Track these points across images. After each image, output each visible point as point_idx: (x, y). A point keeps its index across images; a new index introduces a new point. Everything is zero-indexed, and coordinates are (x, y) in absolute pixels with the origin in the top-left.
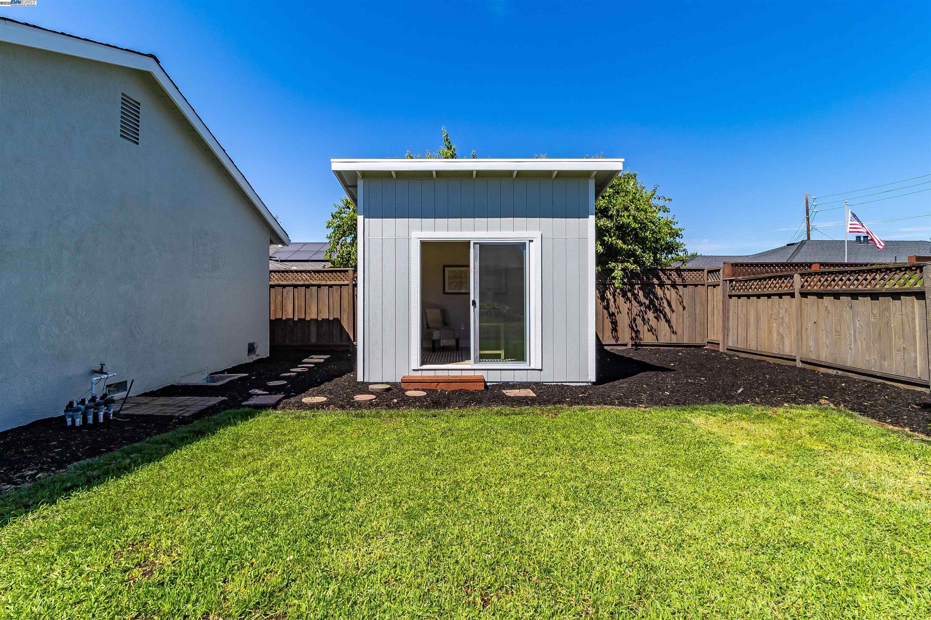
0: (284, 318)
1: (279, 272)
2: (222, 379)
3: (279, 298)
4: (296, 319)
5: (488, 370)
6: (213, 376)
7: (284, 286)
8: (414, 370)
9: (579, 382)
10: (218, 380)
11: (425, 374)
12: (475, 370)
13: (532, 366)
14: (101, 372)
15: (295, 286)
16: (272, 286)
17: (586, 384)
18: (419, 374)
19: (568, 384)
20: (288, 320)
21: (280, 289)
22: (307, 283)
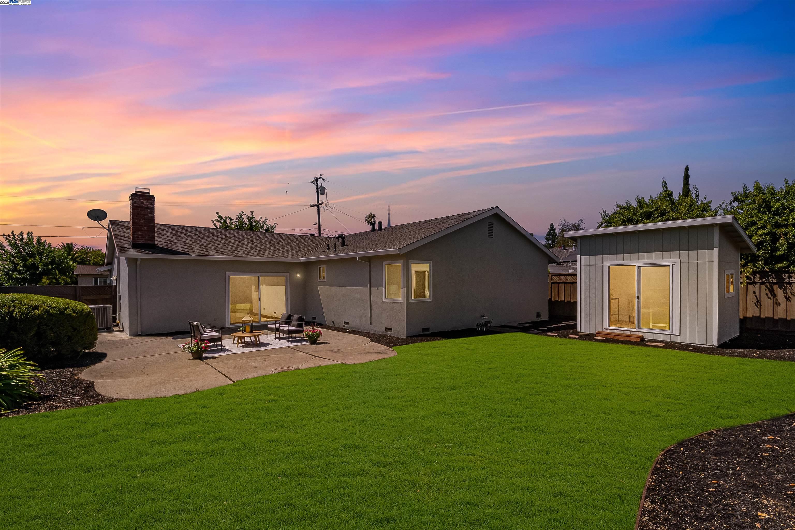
0: (559, 300)
1: (557, 275)
2: (523, 325)
3: (557, 289)
4: (566, 301)
5: (646, 332)
6: (519, 324)
7: (559, 283)
8: (605, 329)
9: (706, 345)
10: (521, 325)
11: (611, 331)
12: (638, 332)
13: (673, 333)
14: (484, 316)
15: (565, 283)
16: (552, 283)
17: (711, 346)
18: (608, 331)
19: (698, 345)
20: (561, 301)
21: (557, 285)
22: (572, 281)
